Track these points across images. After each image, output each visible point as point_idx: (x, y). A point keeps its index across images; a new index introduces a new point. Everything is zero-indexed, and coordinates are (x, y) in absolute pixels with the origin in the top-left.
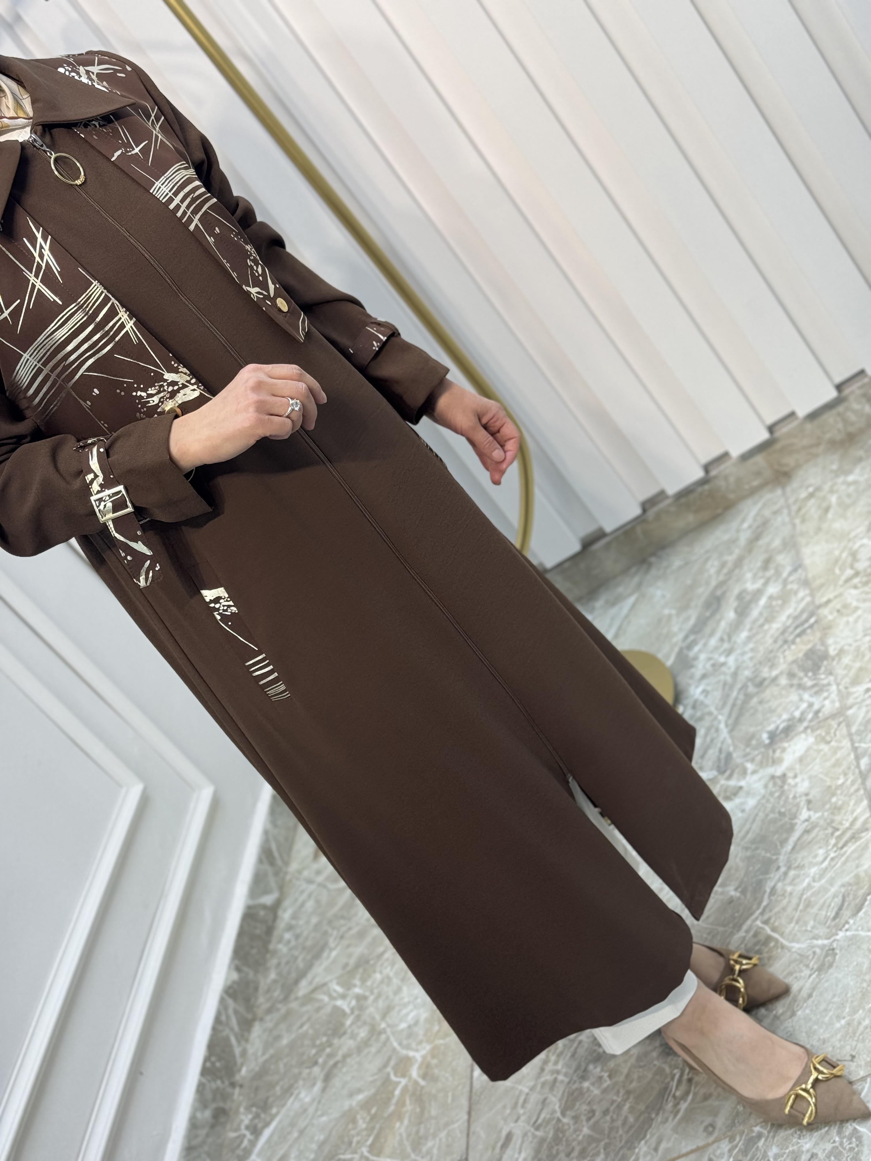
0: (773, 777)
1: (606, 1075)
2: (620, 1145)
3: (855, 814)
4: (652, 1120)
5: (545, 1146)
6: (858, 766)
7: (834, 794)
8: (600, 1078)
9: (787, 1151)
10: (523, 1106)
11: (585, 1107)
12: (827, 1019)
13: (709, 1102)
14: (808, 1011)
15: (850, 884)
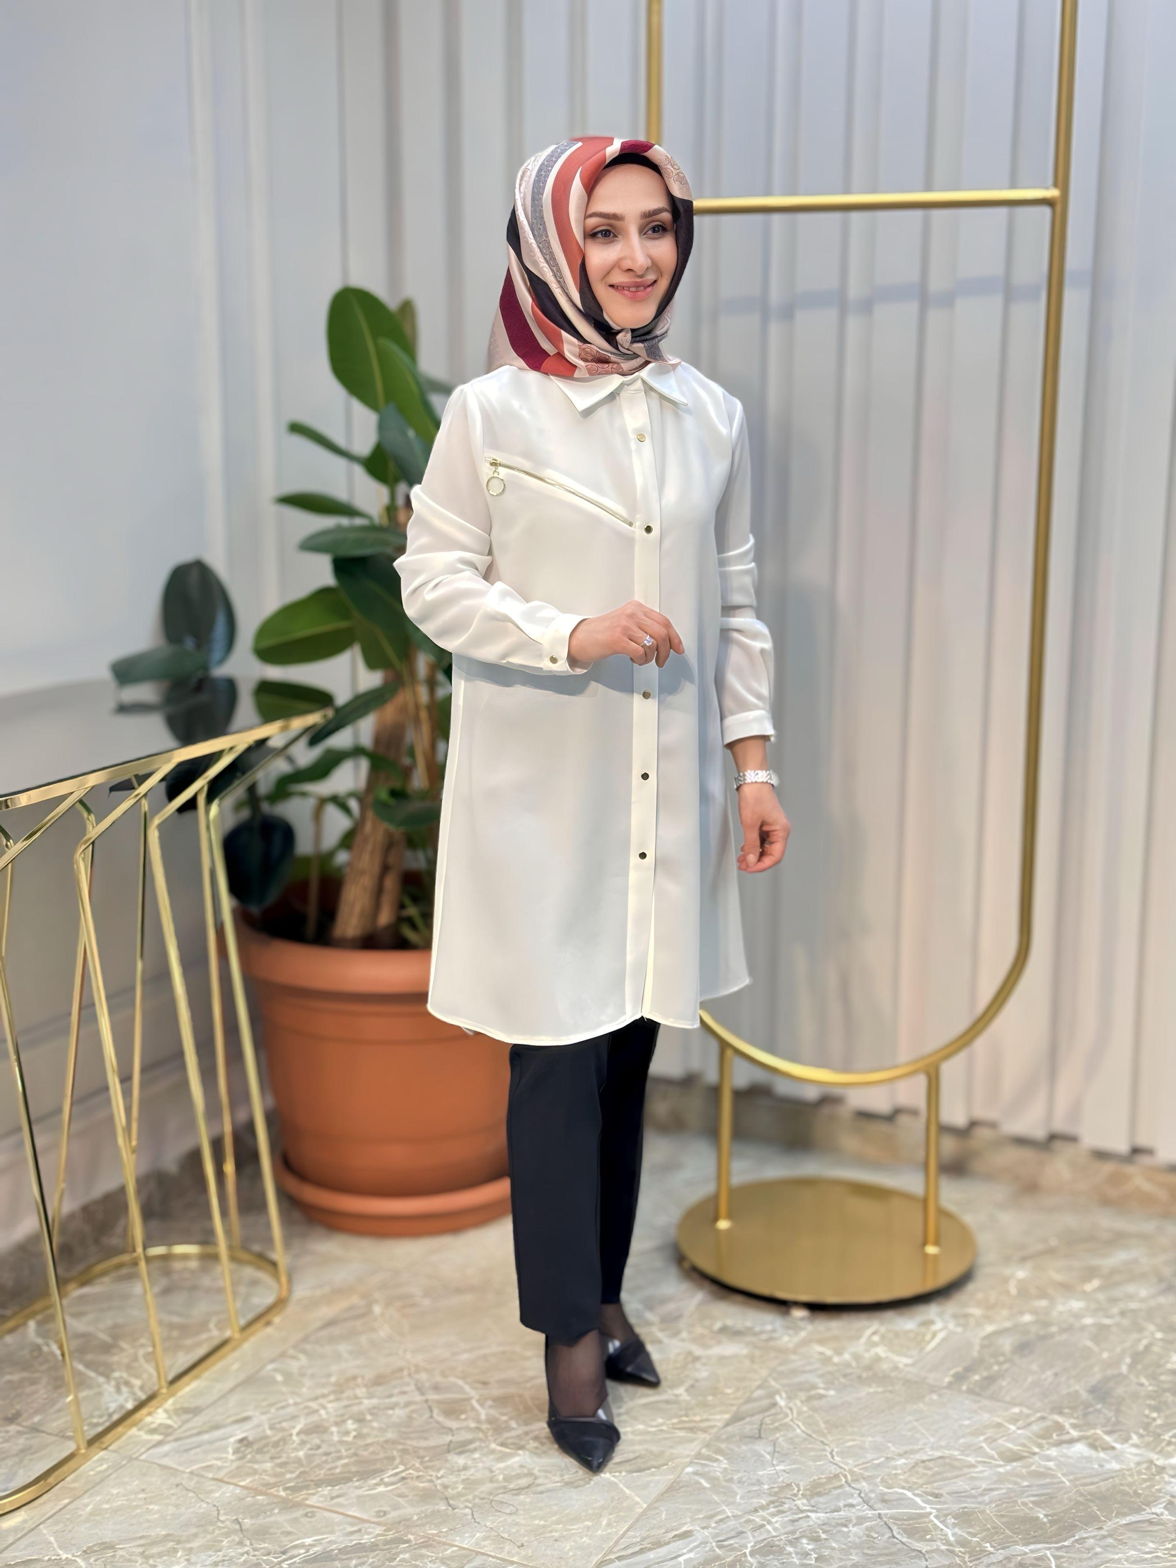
0: (690, 1353)
1: (354, 1433)
2: (312, 1478)
3: (712, 1417)
4: (350, 1480)
5: (263, 1442)
6: (752, 1392)
7: (714, 1395)
8: (347, 1433)
9: (414, 1562)
10: (278, 1409)
11: (317, 1441)
12: (534, 1513)
13: (400, 1500)
14: (528, 1500)
15: (651, 1453)
